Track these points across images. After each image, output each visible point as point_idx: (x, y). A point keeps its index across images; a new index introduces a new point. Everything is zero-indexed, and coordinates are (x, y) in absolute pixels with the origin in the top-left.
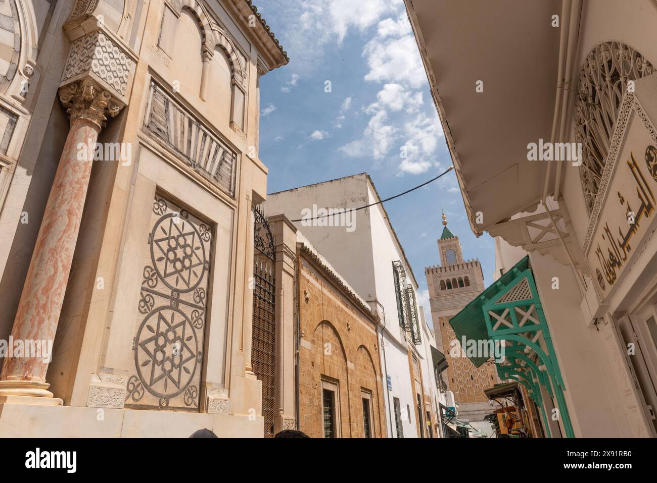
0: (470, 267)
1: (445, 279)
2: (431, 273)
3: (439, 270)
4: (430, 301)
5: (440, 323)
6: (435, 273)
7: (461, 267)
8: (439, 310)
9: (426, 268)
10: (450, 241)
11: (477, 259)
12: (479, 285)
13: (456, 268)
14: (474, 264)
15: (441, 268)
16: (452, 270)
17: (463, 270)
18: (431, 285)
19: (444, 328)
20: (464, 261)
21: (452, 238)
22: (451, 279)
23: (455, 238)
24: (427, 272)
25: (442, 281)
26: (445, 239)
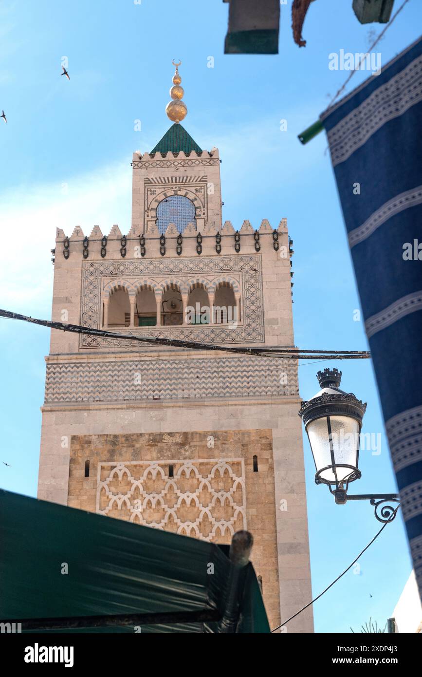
0: (247, 248)
1: (132, 284)
2: (76, 256)
3: (114, 248)
4: (49, 366)
5: (72, 461)
6: (94, 255)
7: (209, 245)
8: (79, 406)
9: (59, 232)
10: (184, 164)
11: (283, 223)
12: (275, 321)
13: (189, 248)
14: (266, 241)
15: (124, 240)
16: (171, 252)
17: (217, 259)
18: (67, 300)
19: (87, 485)
20: (228, 223)
21: (193, 154)
22: (159, 285)
23: (205, 156)
24: (61, 248)
25: (119, 293)
26: (164, 156)
